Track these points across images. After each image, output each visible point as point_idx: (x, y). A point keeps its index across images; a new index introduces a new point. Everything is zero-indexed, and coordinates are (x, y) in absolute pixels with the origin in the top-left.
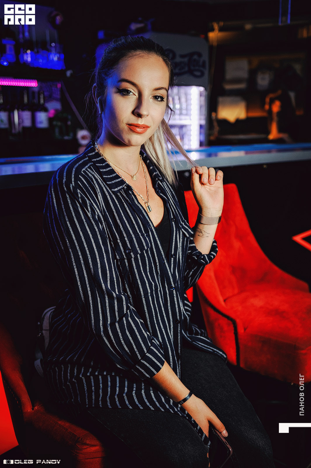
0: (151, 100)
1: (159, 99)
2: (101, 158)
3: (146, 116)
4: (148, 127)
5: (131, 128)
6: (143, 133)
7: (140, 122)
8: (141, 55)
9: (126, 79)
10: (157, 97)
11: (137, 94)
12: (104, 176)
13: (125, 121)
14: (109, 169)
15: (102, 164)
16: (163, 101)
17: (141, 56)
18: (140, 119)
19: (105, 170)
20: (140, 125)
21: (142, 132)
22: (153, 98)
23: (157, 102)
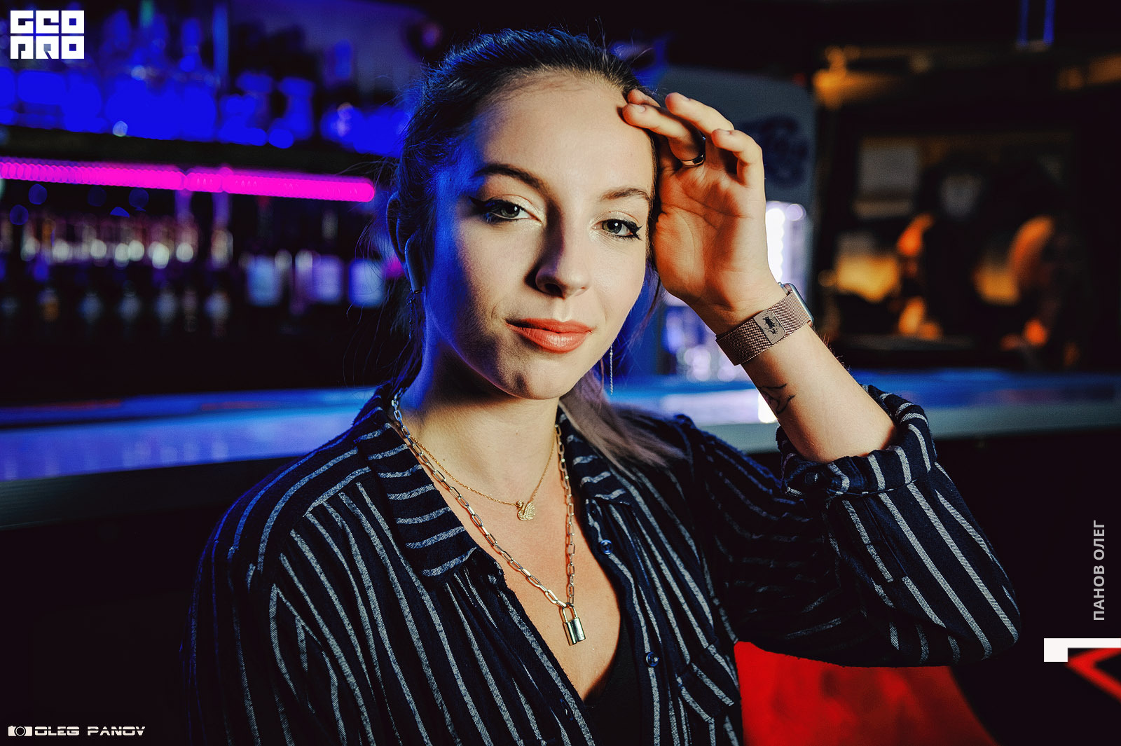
0: (595, 235)
1: (624, 231)
2: (400, 450)
3: (580, 290)
4: (586, 330)
5: (525, 334)
6: (572, 350)
7: (561, 311)
8: (551, 80)
9: (503, 163)
10: (616, 225)
11: (541, 215)
12: (401, 521)
13: (504, 311)
14: (421, 490)
15: (403, 471)
16: (635, 239)
17: (551, 85)
18: (558, 301)
19: (405, 496)
20: (559, 323)
21: (566, 348)
22: (599, 226)
23: (614, 241)
